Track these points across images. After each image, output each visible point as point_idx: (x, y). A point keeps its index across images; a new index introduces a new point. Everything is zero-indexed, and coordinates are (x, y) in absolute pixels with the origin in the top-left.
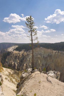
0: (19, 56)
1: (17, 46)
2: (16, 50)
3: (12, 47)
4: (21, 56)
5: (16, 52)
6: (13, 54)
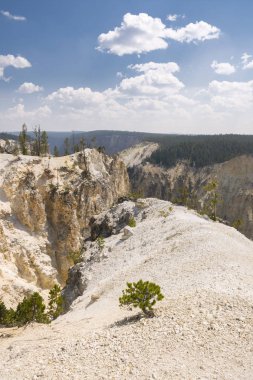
0: (163, 188)
1: (154, 147)
2: (151, 162)
3: (136, 150)
4: (172, 187)
5: (149, 168)
6: (143, 179)
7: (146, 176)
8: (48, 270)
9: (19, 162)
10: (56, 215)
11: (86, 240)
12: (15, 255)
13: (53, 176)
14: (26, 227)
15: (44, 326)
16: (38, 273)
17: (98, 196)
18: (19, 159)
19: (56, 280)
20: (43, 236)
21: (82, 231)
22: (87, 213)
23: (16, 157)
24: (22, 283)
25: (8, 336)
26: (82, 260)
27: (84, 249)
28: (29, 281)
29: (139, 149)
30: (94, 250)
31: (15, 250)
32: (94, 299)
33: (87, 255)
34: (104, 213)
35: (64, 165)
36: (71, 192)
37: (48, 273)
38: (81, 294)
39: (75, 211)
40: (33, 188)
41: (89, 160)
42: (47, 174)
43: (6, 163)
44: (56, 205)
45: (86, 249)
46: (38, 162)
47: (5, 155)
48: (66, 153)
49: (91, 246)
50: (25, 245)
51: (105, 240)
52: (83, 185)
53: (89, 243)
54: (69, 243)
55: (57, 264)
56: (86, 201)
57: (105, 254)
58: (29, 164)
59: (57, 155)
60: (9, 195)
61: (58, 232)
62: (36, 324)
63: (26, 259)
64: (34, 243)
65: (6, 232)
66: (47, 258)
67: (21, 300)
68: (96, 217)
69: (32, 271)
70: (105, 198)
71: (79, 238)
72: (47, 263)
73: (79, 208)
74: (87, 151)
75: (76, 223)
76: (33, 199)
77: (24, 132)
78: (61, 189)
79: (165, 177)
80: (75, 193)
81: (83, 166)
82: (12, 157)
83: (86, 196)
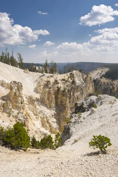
0: (111, 90)
1: (107, 70)
2: (105, 77)
3: (98, 71)
4: (115, 90)
5: (104, 80)
6: (101, 85)
7: (102, 84)
8: (55, 125)
9: (44, 77)
10: (59, 100)
11: (73, 113)
12: (41, 117)
13: (58, 83)
14: (46, 105)
15: (53, 151)
16: (50, 126)
17: (79, 93)
18: (44, 75)
19: (58, 130)
20: (53, 110)
21: (71, 109)
22: (73, 100)
23: (42, 74)
24: (43, 130)
25: (38, 153)
26: (71, 122)
27: (71, 117)
28: (46, 130)
29: (99, 71)
30: (77, 118)
31: (41, 115)
32: (76, 141)
33: (73, 120)
34: (82, 101)
35: (64, 78)
36: (66, 91)
37: (55, 127)
38: (69, 138)
39: (68, 99)
40: (49, 88)
41: (75, 76)
42: (56, 82)
43: (39, 77)
44: (60, 96)
45: (72, 117)
46: (52, 76)
47: (38, 73)
48: (65, 73)
49: (75, 116)
50: (45, 113)
51: (82, 113)
52: (72, 87)
53: (74, 114)
54: (64, 114)
55: (59, 123)
56: (73, 95)
57: (82, 120)
58: (48, 77)
59: (60, 73)
60: (39, 91)
61: (60, 108)
62: (49, 149)
63: (45, 120)
64: (49, 113)
65: (38, 107)
66: (55, 120)
67: (43, 137)
68: (78, 102)
69: (48, 125)
70: (82, 94)
71: (69, 112)
72: (54, 122)
73: (70, 98)
74: (74, 72)
75: (68, 105)
76: (49, 93)
77: (46, 63)
78: (62, 89)
79: (112, 84)
80: (68, 91)
81: (73, 79)
82: (41, 74)
83: (74, 93)
